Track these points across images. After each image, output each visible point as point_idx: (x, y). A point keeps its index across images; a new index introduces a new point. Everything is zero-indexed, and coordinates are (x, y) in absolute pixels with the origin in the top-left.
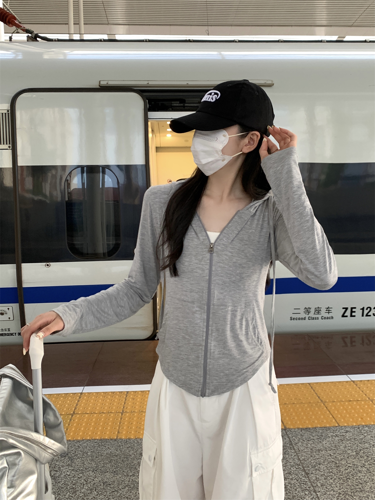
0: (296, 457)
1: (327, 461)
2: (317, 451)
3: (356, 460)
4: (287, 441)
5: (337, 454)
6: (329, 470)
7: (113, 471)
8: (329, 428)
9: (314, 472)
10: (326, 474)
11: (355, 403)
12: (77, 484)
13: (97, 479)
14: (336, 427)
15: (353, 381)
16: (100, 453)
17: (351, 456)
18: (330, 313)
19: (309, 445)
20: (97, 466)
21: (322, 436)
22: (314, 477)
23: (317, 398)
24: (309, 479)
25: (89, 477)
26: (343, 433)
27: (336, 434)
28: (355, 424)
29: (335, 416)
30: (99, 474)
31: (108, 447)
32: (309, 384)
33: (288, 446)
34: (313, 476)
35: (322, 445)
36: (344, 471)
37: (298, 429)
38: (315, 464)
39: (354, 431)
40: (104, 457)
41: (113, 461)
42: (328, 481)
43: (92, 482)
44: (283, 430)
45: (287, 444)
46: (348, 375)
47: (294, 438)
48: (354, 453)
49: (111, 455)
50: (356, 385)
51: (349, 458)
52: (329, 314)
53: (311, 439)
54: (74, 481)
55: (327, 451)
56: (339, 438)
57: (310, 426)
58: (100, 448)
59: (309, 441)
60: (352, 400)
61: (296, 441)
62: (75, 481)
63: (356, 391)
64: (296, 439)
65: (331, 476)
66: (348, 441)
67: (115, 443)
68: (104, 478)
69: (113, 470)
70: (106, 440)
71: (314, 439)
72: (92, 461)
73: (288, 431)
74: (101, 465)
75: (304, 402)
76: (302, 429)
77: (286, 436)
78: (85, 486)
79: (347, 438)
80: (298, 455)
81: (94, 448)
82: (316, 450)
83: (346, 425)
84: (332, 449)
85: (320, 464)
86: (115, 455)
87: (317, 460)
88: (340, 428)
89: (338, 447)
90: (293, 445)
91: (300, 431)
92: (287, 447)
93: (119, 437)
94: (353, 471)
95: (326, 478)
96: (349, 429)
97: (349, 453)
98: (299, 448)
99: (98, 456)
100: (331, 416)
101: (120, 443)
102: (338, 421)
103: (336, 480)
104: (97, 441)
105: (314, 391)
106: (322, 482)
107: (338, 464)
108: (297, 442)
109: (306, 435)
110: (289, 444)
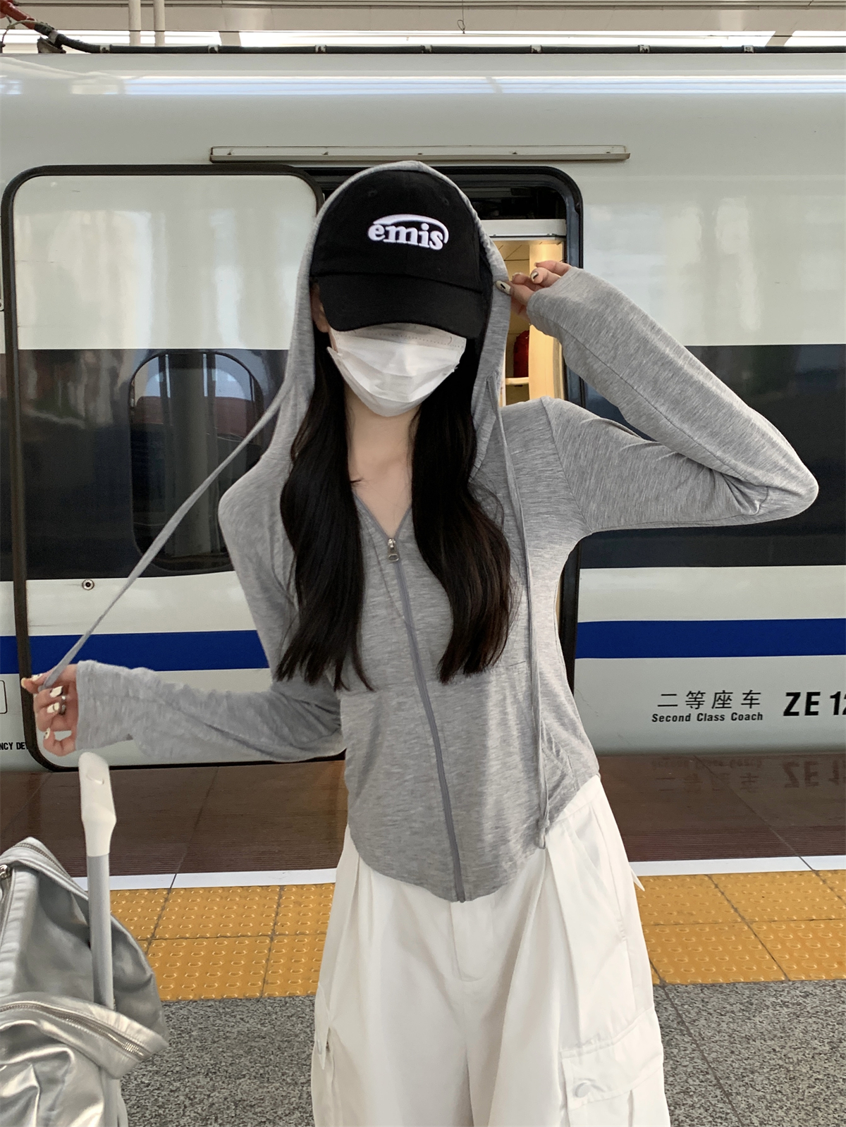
0: (697, 1054)
1: (767, 1063)
2: (744, 1039)
3: (831, 1064)
4: (670, 1014)
5: (789, 1049)
6: (775, 1086)
7: (257, 1073)
8: (766, 986)
9: (741, 1089)
10: (768, 1096)
11: (822, 926)
12: (170, 1106)
13: (217, 1095)
14: (782, 982)
15: (817, 872)
16: (223, 1031)
17: (821, 1054)
18: (753, 706)
19: (724, 1025)
20: (217, 1063)
21: (752, 1004)
22: (743, 1102)
23: (732, 911)
24: (732, 1105)
25: (197, 1088)
26: (798, 997)
27: (782, 1001)
28: (824, 977)
29: (776, 956)
30: (223, 1082)
31: (241, 1016)
32: (709, 876)
33: (675, 1026)
34: (740, 1099)
35: (753, 1025)
36: (807, 1091)
37: (695, 985)
38: (741, 1070)
39: (823, 993)
40: (233, 1042)
41: (256, 1049)
42: (775, 1114)
43: (205, 1101)
44: (659, 989)
45: (673, 1021)
46: (802, 857)
47: (686, 1007)
48: (827, 1048)
49: (250, 1035)
50: (824, 881)
51: (816, 1057)
52: (751, 707)
53: (728, 1012)
54: (160, 1099)
55: (765, 1041)
56: (790, 1010)
57: (721, 981)
58: (220, 1019)
59: (722, 1015)
60: (814, 917)
61: (693, 1015)
62: (162, 1097)
63: (824, 898)
64: (692, 1011)
65: (779, 1101)
66: (810, 1018)
67: (258, 1007)
68: (236, 1091)
69: (256, 1071)
70: (234, 1002)
71: (733, 1012)
72: (202, 1050)
73: (670, 990)
74: (225, 1060)
75: (701, 921)
76: (703, 987)
77: (666, 1002)
78: (190, 1109)
79: (808, 1009)
80: (701, 1048)
81: (206, 1021)
82: (742, 1037)
83: (804, 978)
84: (775, 1036)
85: (752, 1073)
86: (259, 1036)
87: (745, 1061)
88: (790, 986)
89: (789, 1031)
90: (687, 1024)
91: (698, 990)
92: (673, 1030)
93: (266, 994)
94: (826, 1090)
95: (769, 1105)
96: (812, 988)
97: (815, 1046)
98: (702, 1032)
99: (216, 1040)
100: (768, 957)
101: (270, 1008)
102: (784, 967)
103: (791, 1112)
104: (213, 1003)
105: (723, 893)
106: (761, 1115)
107: (791, 1073)
108: (696, 1018)
109: (715, 1001)
110: (676, 1022)
